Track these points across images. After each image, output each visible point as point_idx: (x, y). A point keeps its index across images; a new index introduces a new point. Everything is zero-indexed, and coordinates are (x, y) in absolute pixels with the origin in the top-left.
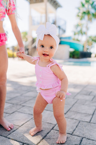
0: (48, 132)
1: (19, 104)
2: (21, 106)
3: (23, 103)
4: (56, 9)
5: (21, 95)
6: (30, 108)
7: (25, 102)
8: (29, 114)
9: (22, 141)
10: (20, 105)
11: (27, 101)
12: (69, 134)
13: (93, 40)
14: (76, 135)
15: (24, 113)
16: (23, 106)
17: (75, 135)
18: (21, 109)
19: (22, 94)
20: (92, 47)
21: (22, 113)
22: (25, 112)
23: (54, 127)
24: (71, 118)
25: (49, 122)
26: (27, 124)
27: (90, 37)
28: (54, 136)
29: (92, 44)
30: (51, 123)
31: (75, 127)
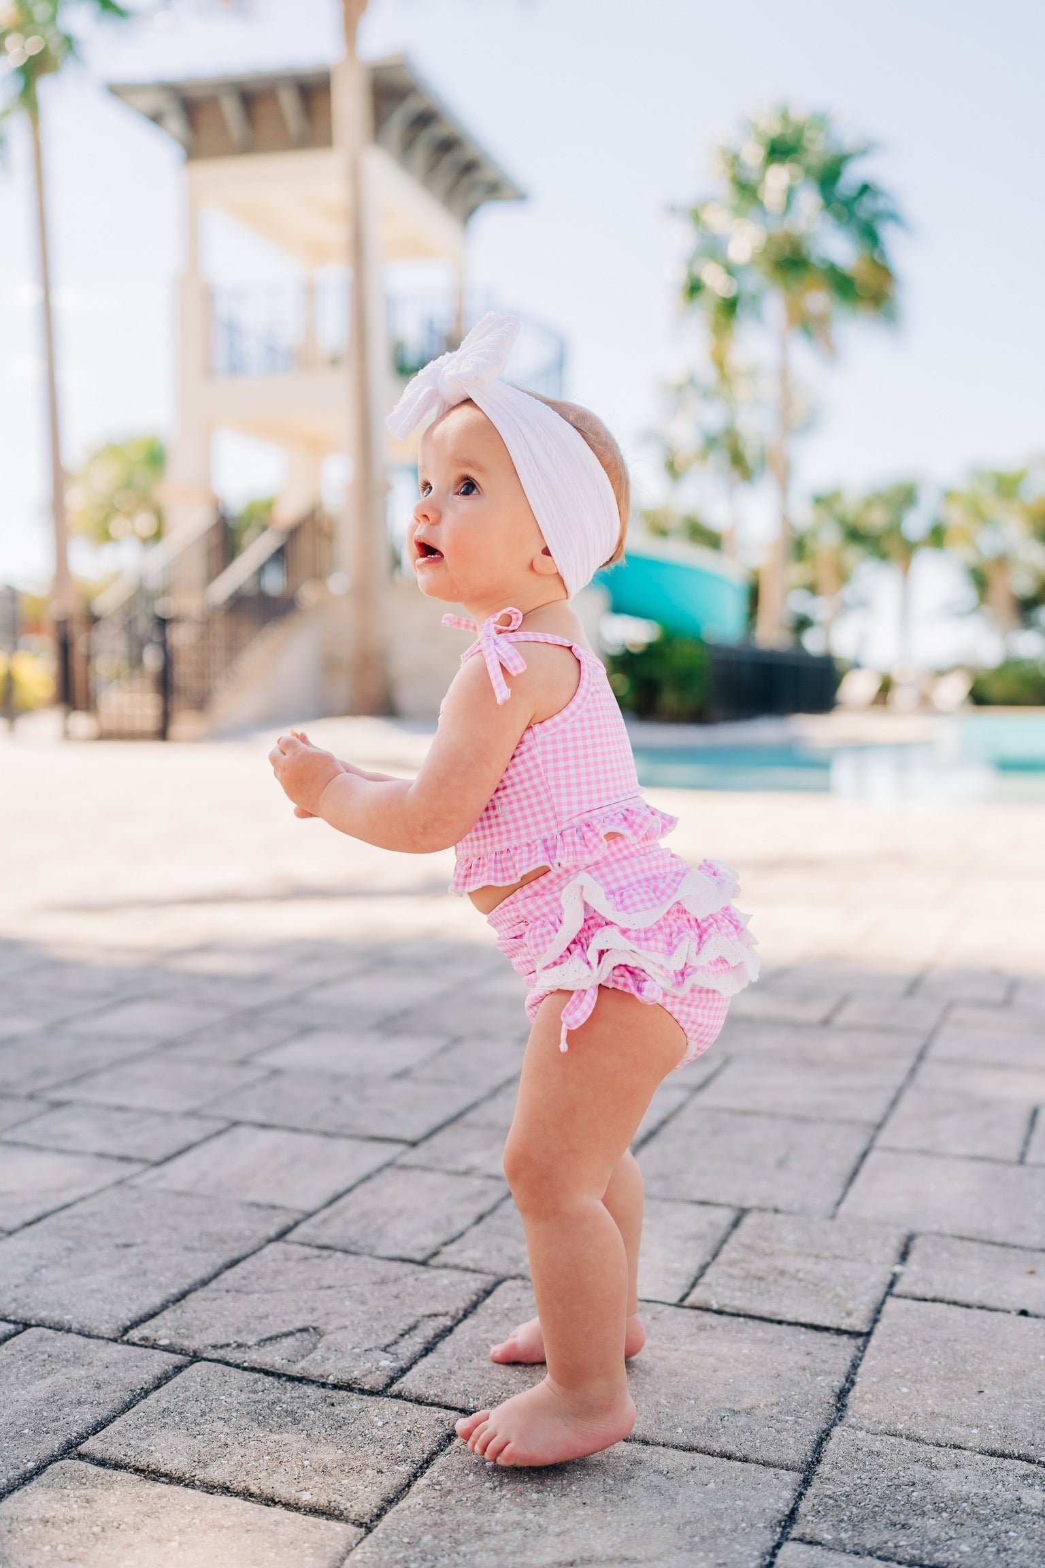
0: (235, 1255)
1: (24, 1090)
2: (33, 1107)
3: (58, 1086)
4: (467, 214)
5: (53, 1029)
6: (117, 1116)
7: (76, 1080)
8: (101, 1155)
9: (14, 1313)
10: (31, 1097)
11: (93, 1073)
12: (403, 1260)
13: (855, 535)
14: (456, 1267)
15: (61, 1151)
16: (57, 1105)
17: (445, 1266)
18: (37, 1125)
19: (64, 1021)
20: (843, 609)
21: (39, 1149)
22: (67, 1145)
23: (296, 1224)
24: (450, 1166)
25: (264, 1199)
26: (72, 1217)
27: (824, 502)
28: (281, 1279)
29: (843, 576)
30: (278, 1202)
31: (469, 1220)
